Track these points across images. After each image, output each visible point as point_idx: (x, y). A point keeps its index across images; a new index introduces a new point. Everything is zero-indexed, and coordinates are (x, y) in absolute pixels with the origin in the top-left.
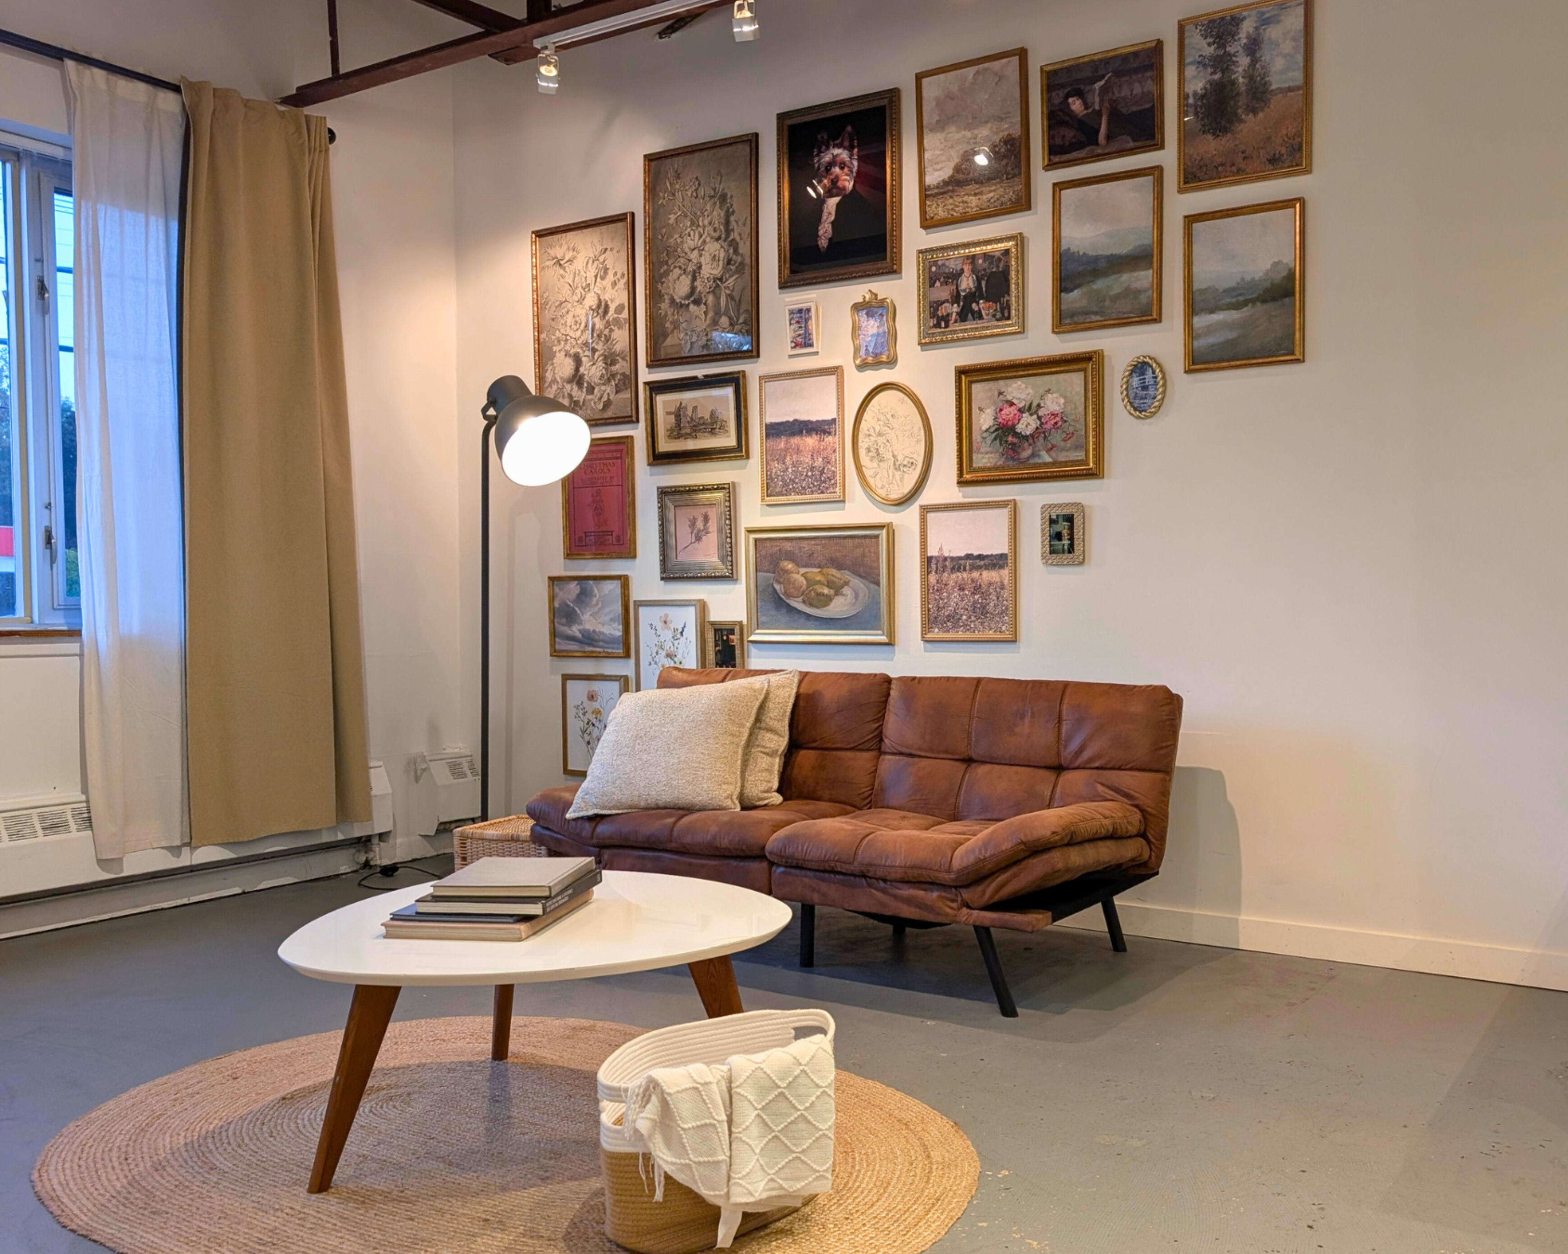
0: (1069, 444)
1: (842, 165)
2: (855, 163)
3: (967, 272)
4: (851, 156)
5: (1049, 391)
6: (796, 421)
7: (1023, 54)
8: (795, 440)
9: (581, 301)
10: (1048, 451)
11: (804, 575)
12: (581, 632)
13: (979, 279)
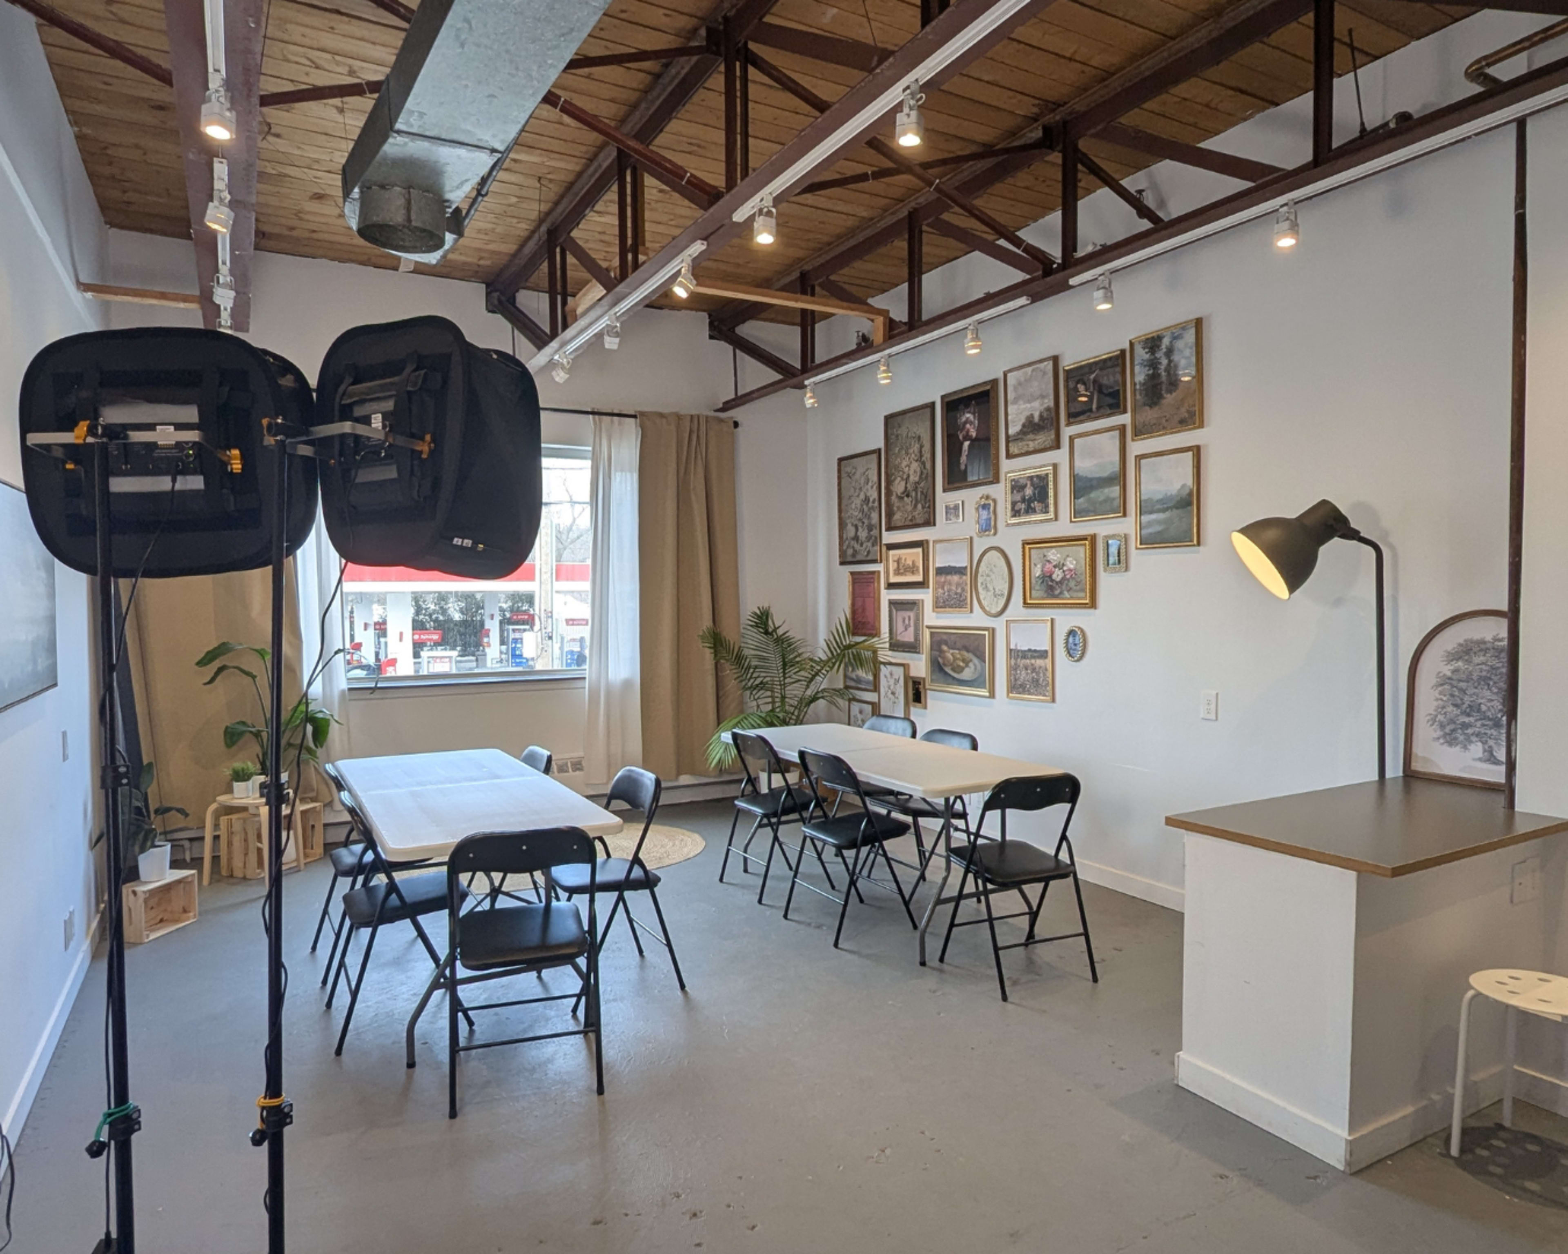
0: (1078, 588)
1: (971, 423)
2: (976, 422)
3: (1029, 485)
4: (974, 418)
5: (1068, 556)
6: (949, 566)
7: (1055, 359)
8: (949, 577)
9: (858, 496)
10: (1068, 591)
11: (952, 654)
12: (857, 676)
13: (1035, 489)
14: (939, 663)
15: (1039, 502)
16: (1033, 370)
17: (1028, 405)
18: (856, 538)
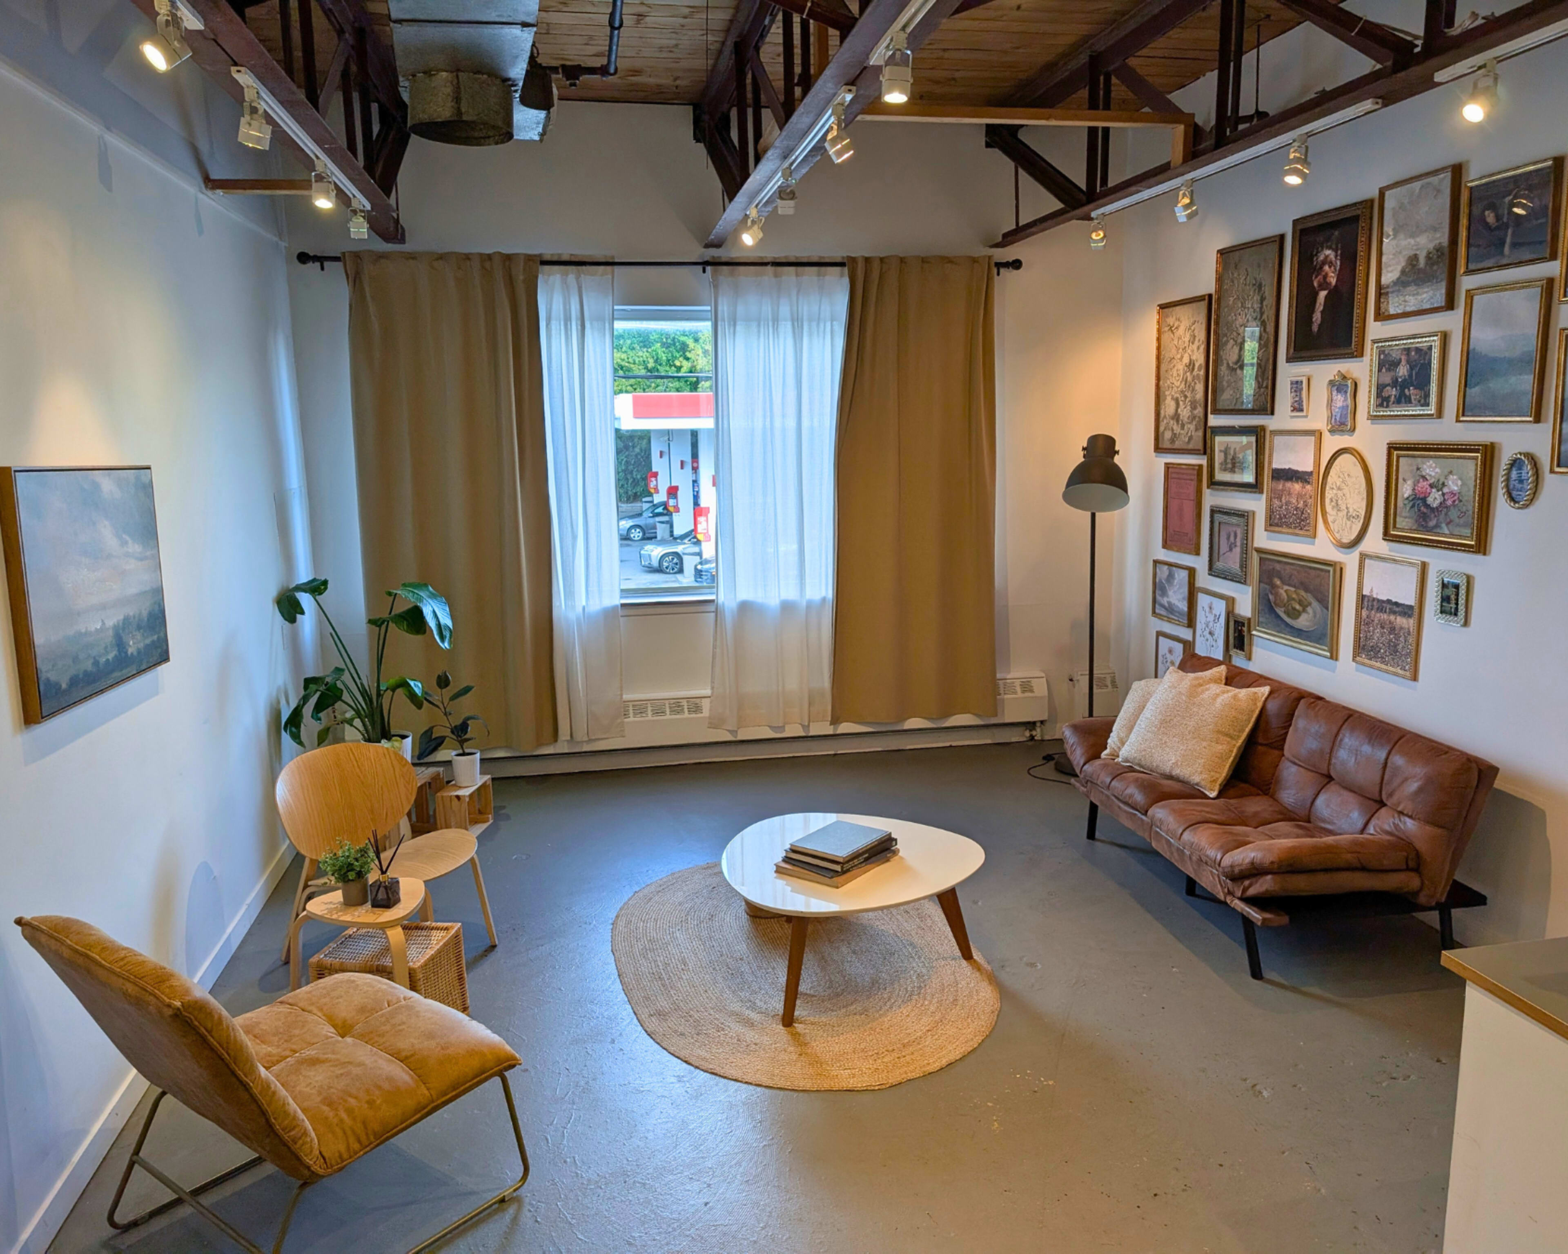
0: (1462, 521)
1: (1331, 264)
2: (1338, 263)
3: (1403, 362)
4: (1336, 256)
5: (1451, 472)
6: (1290, 469)
7: (1457, 171)
8: (1289, 484)
9: (1181, 359)
10: (1448, 524)
11: (1286, 591)
12: (1169, 603)
13: (1412, 369)
14: (1269, 600)
15: (1415, 388)
16: (1422, 187)
17: (1412, 241)
18: (1176, 417)
